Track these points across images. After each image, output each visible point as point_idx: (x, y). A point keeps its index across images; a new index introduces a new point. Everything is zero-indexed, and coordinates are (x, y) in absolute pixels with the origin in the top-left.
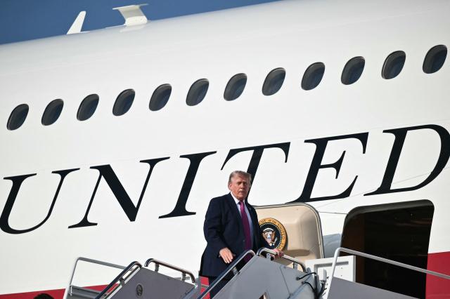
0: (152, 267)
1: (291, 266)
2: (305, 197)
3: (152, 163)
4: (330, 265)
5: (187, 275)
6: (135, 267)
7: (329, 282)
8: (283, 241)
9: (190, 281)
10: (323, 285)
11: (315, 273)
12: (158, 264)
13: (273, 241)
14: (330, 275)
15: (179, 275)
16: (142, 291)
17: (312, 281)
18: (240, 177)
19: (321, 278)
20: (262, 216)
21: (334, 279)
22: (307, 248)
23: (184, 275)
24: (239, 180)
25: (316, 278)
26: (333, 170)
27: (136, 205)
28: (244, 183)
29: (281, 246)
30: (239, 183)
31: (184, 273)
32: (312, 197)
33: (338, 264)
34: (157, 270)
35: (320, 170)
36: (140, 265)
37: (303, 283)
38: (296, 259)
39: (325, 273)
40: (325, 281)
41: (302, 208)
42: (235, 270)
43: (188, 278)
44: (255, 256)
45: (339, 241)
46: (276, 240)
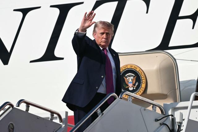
0: (23, 107)
1: (150, 108)
2: (164, 45)
3: (25, 11)
4: (186, 108)
5: (55, 115)
6: (7, 107)
7: (185, 124)
8: (143, 86)
9: (57, 121)
10: (179, 127)
11: (172, 116)
12: (28, 104)
13: (134, 85)
14: (185, 117)
15: (48, 115)
16: (13, 129)
17: (169, 123)
18: (103, 28)
19: (178, 120)
20: (124, 62)
21: (190, 121)
22: (165, 92)
23: (52, 116)
24: (102, 31)
25: (173, 120)
26: (190, 21)
27: (9, 50)
28: (107, 34)
29: (141, 90)
30: (103, 34)
31: (52, 113)
32: (170, 45)
33: (193, 107)
34: (27, 110)
35: (178, 21)
36: (12, 105)
37: (161, 124)
38: (154, 102)
39: (182, 115)
40: (181, 123)
41: (161, 56)
42: (99, 111)
43: (56, 118)
44: (118, 99)
45: (195, 87)
46: (137, 84)
